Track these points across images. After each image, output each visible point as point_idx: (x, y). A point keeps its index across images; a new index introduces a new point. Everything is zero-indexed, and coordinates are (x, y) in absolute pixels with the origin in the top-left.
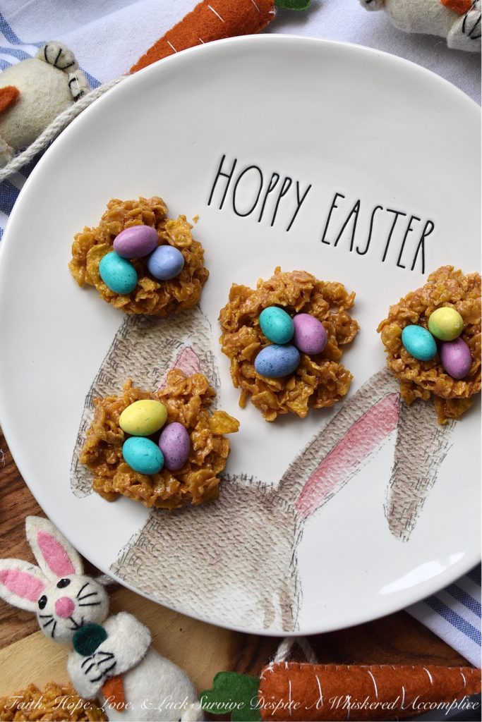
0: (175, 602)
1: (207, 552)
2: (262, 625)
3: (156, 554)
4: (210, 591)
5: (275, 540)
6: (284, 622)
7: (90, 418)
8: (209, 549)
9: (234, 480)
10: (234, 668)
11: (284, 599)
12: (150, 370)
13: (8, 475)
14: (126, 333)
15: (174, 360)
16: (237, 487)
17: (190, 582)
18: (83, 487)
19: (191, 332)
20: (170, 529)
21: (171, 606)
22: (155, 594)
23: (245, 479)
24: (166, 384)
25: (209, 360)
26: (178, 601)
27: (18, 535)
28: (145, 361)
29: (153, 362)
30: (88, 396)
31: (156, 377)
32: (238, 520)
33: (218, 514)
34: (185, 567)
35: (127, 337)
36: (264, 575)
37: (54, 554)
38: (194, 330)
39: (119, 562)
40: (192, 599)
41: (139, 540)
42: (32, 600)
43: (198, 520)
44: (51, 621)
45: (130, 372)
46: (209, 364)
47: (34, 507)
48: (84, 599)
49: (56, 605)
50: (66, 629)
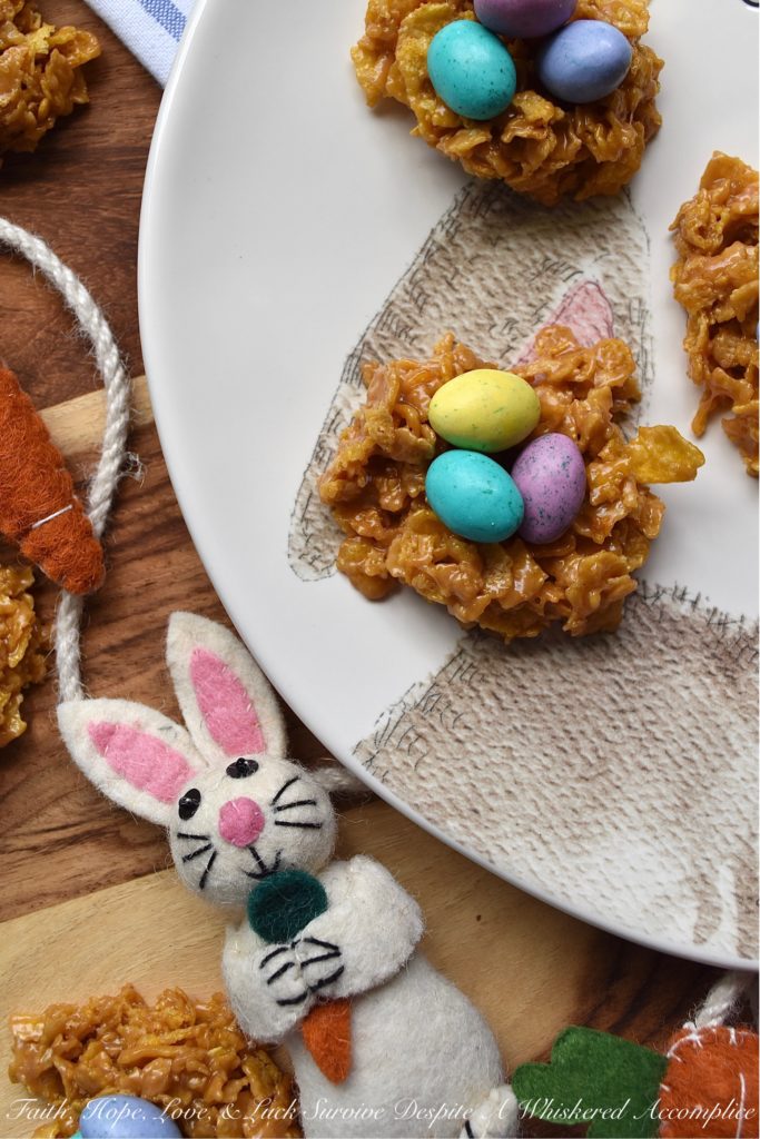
0: (494, 850)
1: (578, 750)
2: (691, 936)
3: (461, 734)
4: (575, 837)
5: (737, 746)
6: (742, 936)
7: (349, 406)
8: (583, 743)
9: (657, 596)
10: (587, 1020)
11: (745, 883)
12: (499, 320)
13: (143, 516)
14: (456, 230)
15: (556, 305)
16: (662, 613)
17: (531, 810)
18: (315, 558)
19: (603, 249)
20: (499, 685)
21: (482, 859)
22: (452, 824)
23: (682, 598)
24: (529, 358)
25: (636, 320)
26: (502, 849)
27: (145, 653)
28: (489, 299)
29: (508, 304)
30: (352, 356)
31: (509, 338)
32: (655, 687)
33: (611, 666)
34: (524, 775)
35: (458, 240)
36: (702, 820)
37: (223, 703)
38: (610, 247)
39: (376, 739)
40: (534, 850)
41: (427, 697)
42: (164, 797)
43: (564, 673)
44: (203, 848)
45: (452, 319)
46: (634, 328)
47: (188, 596)
48: (288, 810)
49: (223, 813)
50: (236, 873)
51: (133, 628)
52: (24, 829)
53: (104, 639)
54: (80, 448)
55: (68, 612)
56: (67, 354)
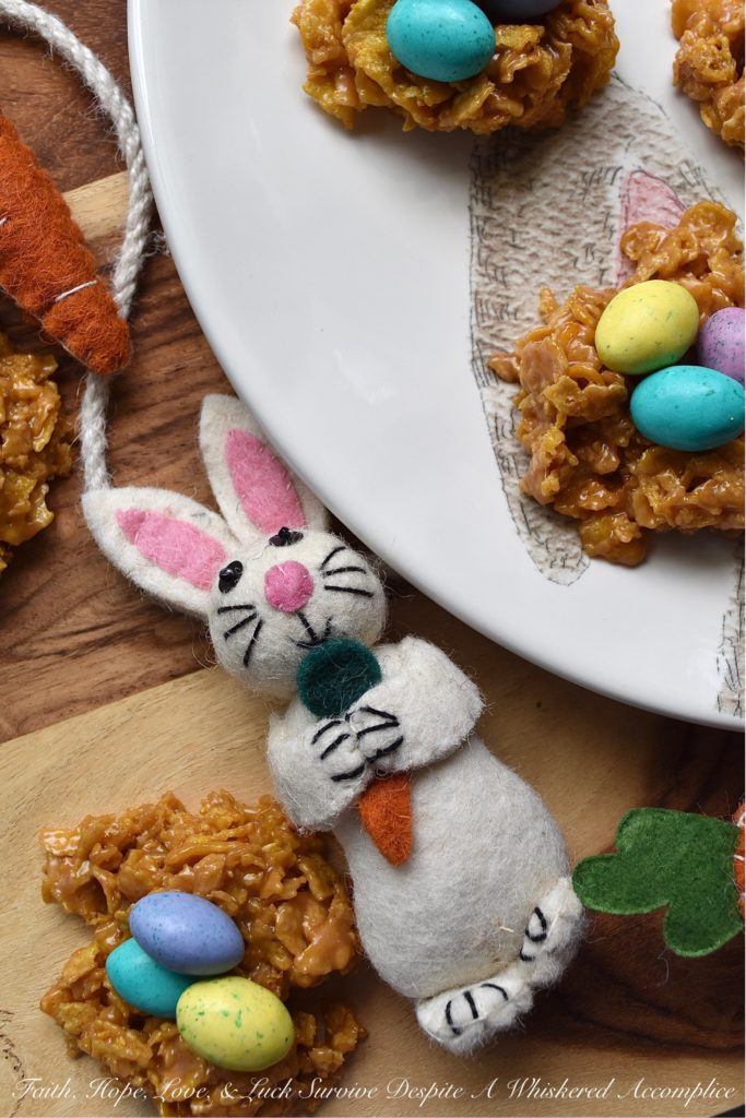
27: (177, 441)
37: (261, 483)
42: (199, 583)
44: (248, 617)
48: (337, 575)
49: (268, 579)
50: (285, 642)
51: (162, 415)
52: (50, 632)
53: (133, 427)
54: (102, 232)
55: (93, 400)
56: (86, 137)
